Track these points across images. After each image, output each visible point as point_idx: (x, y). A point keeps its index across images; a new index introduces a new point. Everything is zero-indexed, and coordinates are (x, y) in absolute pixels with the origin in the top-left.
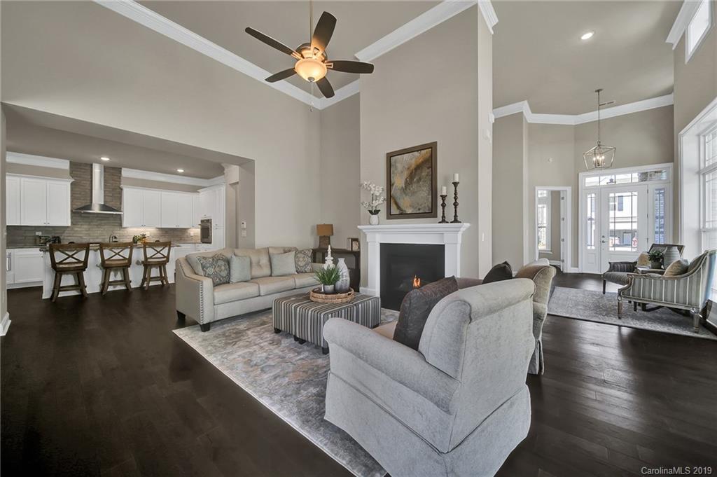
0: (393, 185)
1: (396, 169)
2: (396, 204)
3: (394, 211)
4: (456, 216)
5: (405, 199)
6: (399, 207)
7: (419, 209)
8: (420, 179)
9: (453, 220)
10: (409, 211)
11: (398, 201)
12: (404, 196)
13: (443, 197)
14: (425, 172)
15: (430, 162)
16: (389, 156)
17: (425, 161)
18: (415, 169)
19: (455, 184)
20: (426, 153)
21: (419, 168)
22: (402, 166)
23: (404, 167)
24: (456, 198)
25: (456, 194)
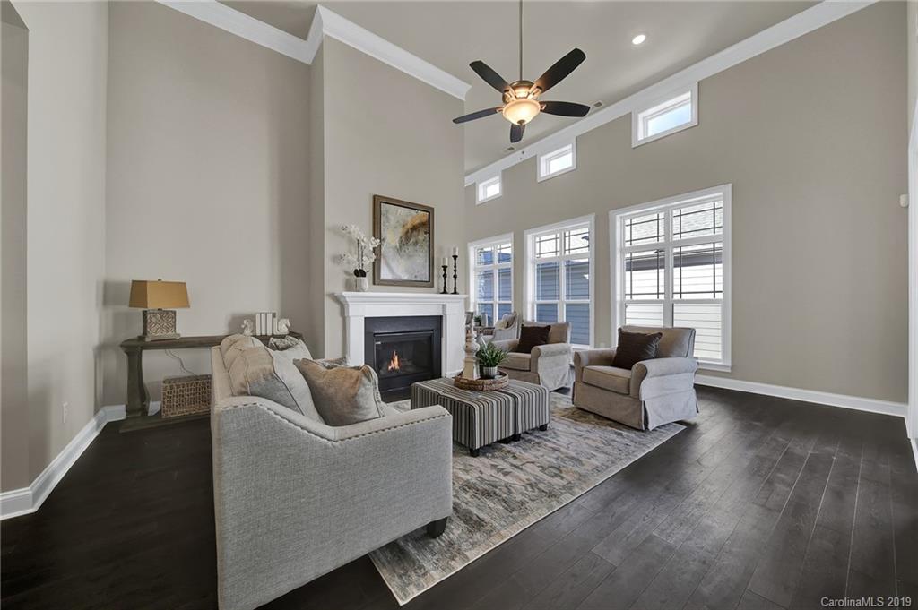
0: (383, 240)
1: (388, 221)
2: (388, 266)
3: (385, 275)
4: (455, 288)
5: (400, 261)
6: (391, 271)
7: (416, 277)
8: (417, 242)
9: (453, 291)
10: (404, 277)
11: (390, 262)
12: (398, 257)
13: (445, 268)
14: (422, 236)
15: (427, 226)
16: (378, 202)
17: (423, 224)
18: (411, 229)
19: (455, 257)
20: (423, 216)
21: (415, 229)
22: (396, 220)
23: (398, 222)
24: (455, 271)
25: (455, 266)
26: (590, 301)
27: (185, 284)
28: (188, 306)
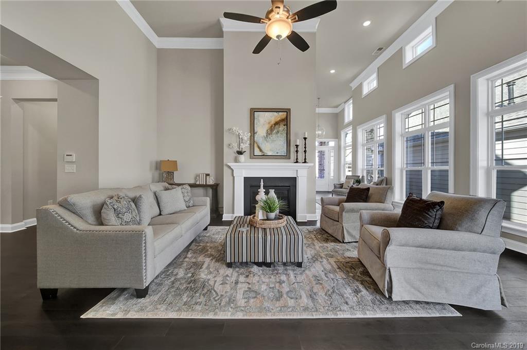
0: (256, 133)
1: (259, 122)
2: (259, 147)
3: (257, 152)
4: (305, 159)
5: (267, 144)
6: (261, 150)
7: (277, 153)
8: (278, 132)
9: (304, 161)
10: (270, 153)
11: (260, 145)
12: (265, 142)
13: (297, 146)
14: (282, 128)
15: (286, 121)
16: (253, 111)
17: (282, 120)
18: (274, 124)
19: (305, 139)
20: (282, 115)
21: (277, 124)
22: (264, 120)
23: (265, 121)
24: (305, 148)
25: (305, 145)
26: (450, 168)
27: (176, 161)
28: (177, 170)
